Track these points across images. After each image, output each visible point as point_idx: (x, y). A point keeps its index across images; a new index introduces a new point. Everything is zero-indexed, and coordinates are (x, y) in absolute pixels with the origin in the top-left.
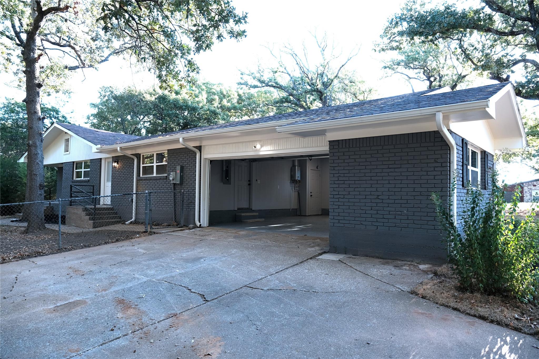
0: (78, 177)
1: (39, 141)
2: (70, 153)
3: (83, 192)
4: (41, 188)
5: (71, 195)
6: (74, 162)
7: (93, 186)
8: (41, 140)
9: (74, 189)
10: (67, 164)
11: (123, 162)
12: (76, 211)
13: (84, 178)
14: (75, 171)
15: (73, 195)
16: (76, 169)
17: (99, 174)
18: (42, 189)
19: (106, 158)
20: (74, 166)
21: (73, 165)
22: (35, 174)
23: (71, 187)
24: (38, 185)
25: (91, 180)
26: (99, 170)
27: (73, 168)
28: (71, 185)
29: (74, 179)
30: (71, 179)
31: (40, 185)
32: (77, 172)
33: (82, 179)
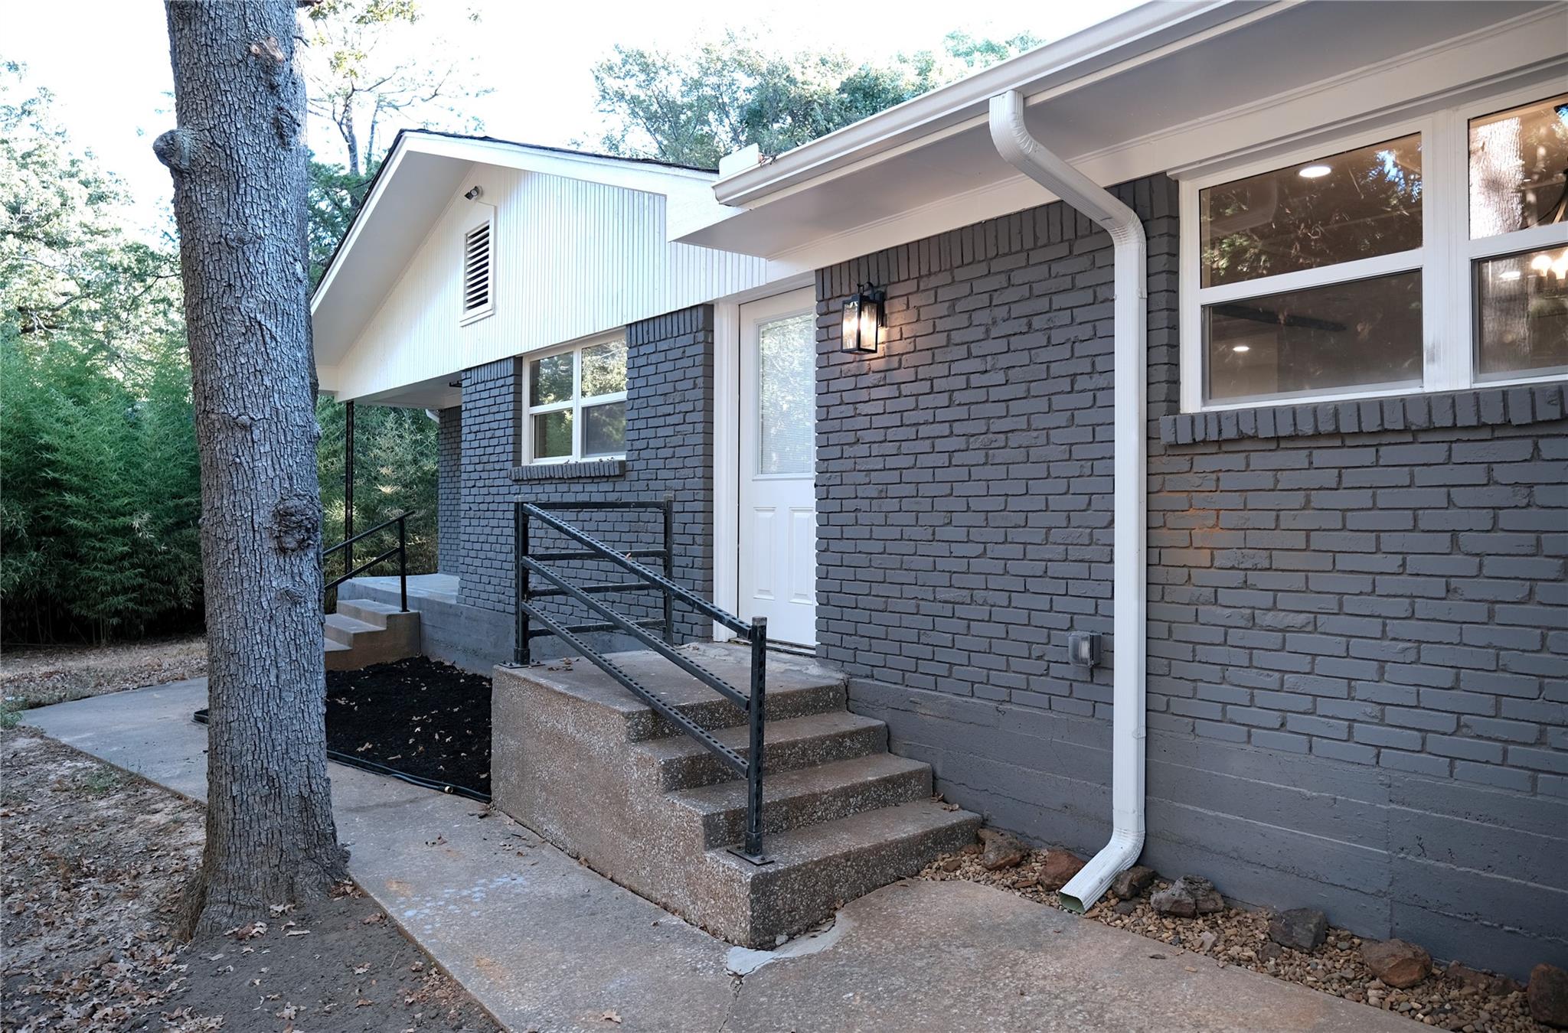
0: (542, 450)
1: (255, 130)
2: (494, 308)
3: (600, 554)
4: (290, 542)
5: (526, 581)
6: (518, 360)
7: (666, 509)
8: (277, 124)
9: (540, 539)
10: (484, 374)
11: (945, 294)
12: (567, 724)
13: (587, 450)
14: (528, 411)
15: (534, 582)
16: (534, 402)
17: (698, 417)
18: (303, 545)
19: (745, 301)
20: (518, 384)
21: (518, 375)
22: (233, 425)
23: (522, 517)
24: (263, 517)
25: (638, 465)
26: (699, 393)
27: (518, 393)
28: (519, 506)
29: (525, 462)
30: (509, 465)
31: (282, 516)
32: (541, 420)
33: (576, 457)
